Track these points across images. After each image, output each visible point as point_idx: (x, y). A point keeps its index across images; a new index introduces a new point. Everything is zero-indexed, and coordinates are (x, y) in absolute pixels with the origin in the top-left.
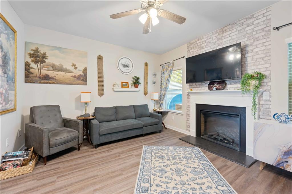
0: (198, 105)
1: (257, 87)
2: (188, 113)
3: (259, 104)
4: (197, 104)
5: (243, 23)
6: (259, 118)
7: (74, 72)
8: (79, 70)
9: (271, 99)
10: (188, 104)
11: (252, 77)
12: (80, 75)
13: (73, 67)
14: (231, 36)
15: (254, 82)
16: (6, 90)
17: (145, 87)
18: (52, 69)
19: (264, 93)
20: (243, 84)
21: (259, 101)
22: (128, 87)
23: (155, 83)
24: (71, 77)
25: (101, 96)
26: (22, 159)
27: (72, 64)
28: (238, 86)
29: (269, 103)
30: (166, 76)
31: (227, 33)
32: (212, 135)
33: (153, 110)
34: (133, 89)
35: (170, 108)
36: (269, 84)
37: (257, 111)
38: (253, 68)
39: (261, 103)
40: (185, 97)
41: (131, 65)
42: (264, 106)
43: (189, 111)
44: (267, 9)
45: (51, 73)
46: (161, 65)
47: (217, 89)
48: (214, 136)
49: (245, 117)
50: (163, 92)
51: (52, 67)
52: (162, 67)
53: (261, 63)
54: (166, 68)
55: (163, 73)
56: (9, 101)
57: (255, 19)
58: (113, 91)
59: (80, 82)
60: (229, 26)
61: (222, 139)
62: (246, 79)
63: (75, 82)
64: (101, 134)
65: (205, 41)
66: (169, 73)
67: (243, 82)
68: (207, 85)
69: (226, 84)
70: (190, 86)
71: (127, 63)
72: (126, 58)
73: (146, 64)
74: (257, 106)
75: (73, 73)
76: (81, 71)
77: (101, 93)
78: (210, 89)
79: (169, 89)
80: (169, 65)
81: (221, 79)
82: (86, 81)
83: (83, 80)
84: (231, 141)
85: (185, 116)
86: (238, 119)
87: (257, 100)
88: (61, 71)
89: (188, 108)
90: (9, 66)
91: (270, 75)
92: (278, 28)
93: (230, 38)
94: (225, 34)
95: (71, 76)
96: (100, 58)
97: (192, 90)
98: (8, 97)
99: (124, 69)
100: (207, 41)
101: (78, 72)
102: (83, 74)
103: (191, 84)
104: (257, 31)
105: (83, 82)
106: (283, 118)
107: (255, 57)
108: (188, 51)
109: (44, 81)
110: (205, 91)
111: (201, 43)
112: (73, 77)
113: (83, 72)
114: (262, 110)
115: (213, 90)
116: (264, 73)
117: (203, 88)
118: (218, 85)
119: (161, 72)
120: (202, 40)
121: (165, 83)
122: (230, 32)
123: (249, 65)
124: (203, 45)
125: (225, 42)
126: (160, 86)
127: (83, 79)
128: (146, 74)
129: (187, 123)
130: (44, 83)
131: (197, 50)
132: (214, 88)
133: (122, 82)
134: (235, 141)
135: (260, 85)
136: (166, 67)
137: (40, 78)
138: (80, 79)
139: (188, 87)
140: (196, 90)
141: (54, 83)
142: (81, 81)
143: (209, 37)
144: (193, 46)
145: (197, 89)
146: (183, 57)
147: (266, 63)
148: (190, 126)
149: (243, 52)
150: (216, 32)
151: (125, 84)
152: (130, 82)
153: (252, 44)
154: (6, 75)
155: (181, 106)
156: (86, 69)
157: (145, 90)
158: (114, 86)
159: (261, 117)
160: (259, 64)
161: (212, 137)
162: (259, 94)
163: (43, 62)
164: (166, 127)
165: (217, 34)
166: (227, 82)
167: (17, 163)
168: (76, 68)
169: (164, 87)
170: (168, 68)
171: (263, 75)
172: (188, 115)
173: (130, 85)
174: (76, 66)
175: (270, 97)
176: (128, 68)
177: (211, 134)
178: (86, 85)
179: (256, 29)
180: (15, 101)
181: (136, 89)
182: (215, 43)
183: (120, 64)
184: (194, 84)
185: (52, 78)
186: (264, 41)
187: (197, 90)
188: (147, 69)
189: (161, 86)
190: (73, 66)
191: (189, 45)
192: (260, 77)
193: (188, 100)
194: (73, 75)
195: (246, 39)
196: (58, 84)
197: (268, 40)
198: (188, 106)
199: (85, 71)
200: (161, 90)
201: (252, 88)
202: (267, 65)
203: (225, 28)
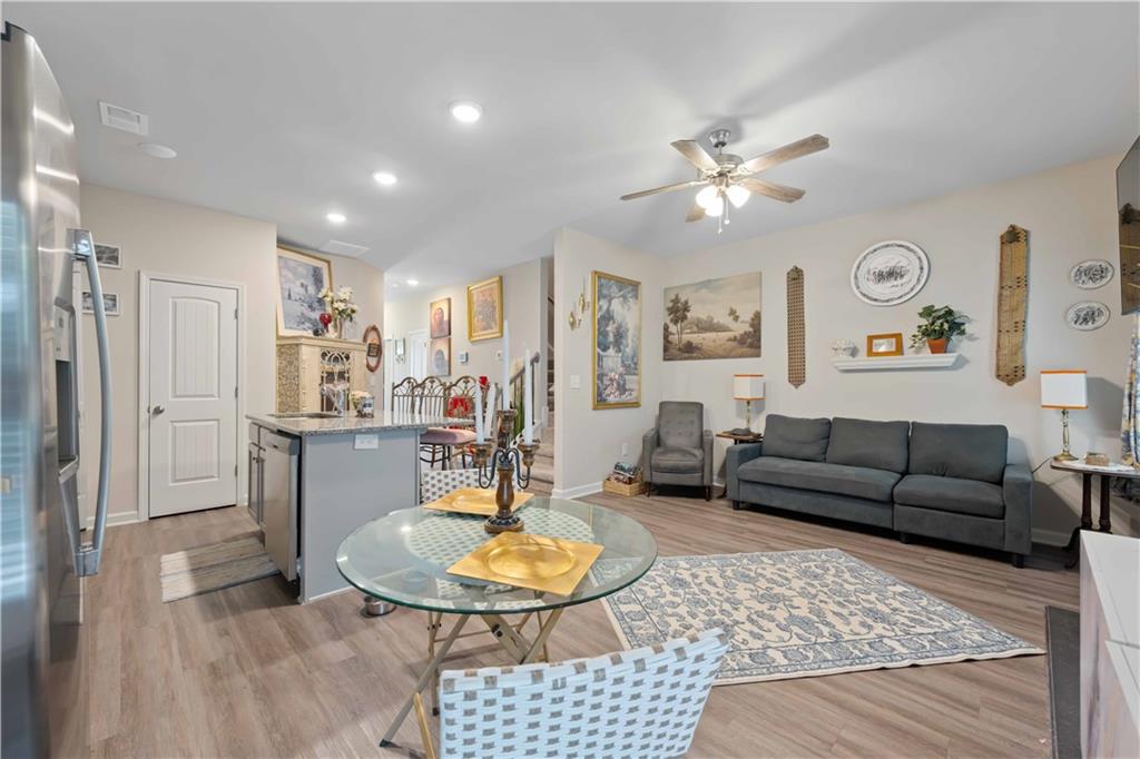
7: (732, 328)
8: (743, 322)
12: (745, 333)
13: (731, 316)
16: (621, 375)
17: (999, 346)
18: (695, 329)
22: (898, 353)
23: (1088, 318)
25: (797, 386)
26: (628, 475)
27: (728, 312)
34: (927, 357)
41: (914, 267)
45: (696, 338)
51: (697, 326)
56: (625, 390)
59: (745, 350)
63: (734, 353)
71: (892, 264)
73: (1013, 237)
75: (730, 330)
76: (747, 322)
77: (797, 377)
82: (759, 347)
83: (751, 346)
88: (711, 331)
90: (627, 340)
95: (725, 339)
96: (796, 277)
98: (624, 384)
99: (885, 290)
101: (741, 328)
102: (751, 330)
105: (751, 351)
109: (686, 355)
112: (729, 340)
113: (752, 326)
127: (751, 343)
128: (1014, 283)
130: (686, 359)
133: (872, 337)
137: (680, 349)
138: (745, 343)
141: (699, 358)
142: (748, 347)
151: (883, 341)
152: (909, 334)
154: (620, 355)
156: (757, 316)
157: (998, 360)
163: (684, 318)
167: (621, 477)
168: (737, 318)
173: (908, 346)
174: (737, 314)
176: (899, 282)
178: (758, 355)
180: (639, 390)
181: (941, 359)
183: (861, 275)
185: (697, 348)
188: (1023, 259)
190: (730, 314)
194: (731, 334)
196: (704, 358)
199: (756, 321)
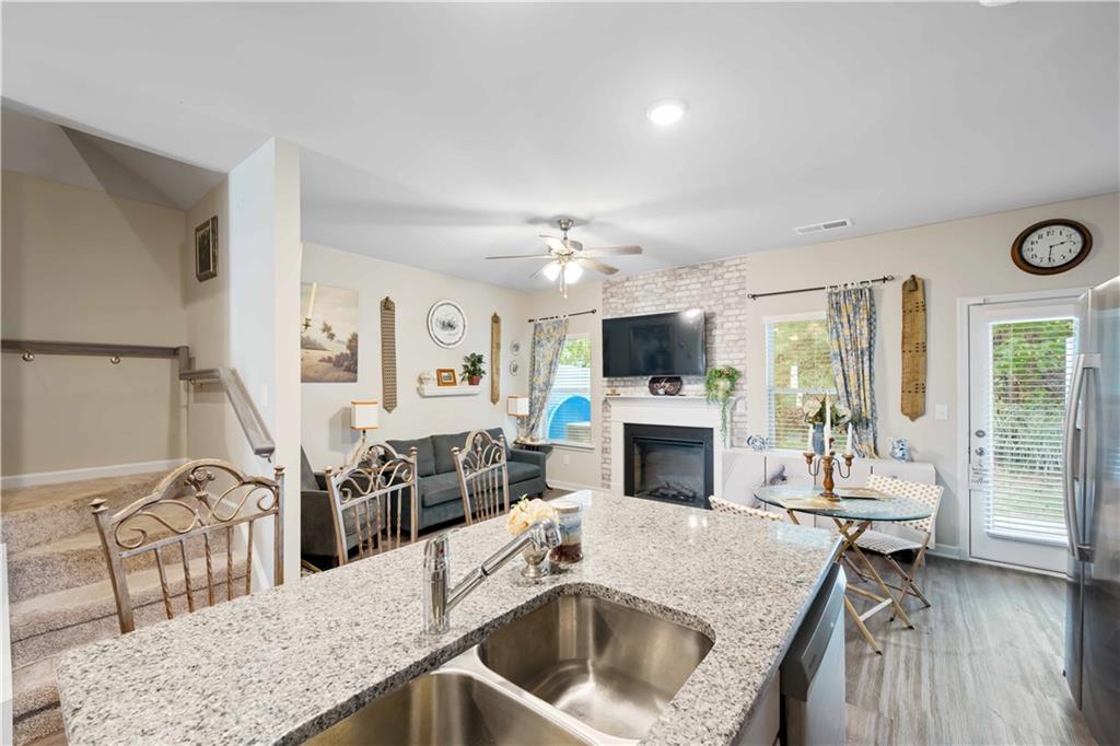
0: (627, 426)
1: (728, 393)
2: (607, 445)
3: (732, 421)
4: (625, 425)
5: (708, 271)
6: (732, 446)
7: (327, 347)
8: (339, 342)
9: (747, 413)
10: (605, 424)
11: (720, 374)
12: (342, 354)
13: (326, 333)
14: (690, 290)
15: (723, 384)
17: (493, 382)
19: (739, 403)
20: (709, 385)
21: (732, 416)
22: (454, 383)
23: (515, 370)
24: (321, 361)
25: (389, 411)
27: (322, 327)
28: (701, 387)
29: (744, 419)
30: (546, 351)
31: (682, 282)
32: (657, 490)
33: (515, 443)
34: (465, 387)
35: (552, 435)
36: (744, 387)
37: (729, 434)
38: (723, 356)
39: (735, 419)
40: (596, 409)
41: (461, 325)
42: (739, 425)
43: (607, 440)
44: (741, 258)
46: (530, 321)
47: (666, 393)
48: (661, 491)
49: (712, 446)
50: (537, 393)
52: (536, 327)
53: (735, 349)
54: (545, 332)
55: (535, 343)
57: (725, 270)
58: (417, 396)
59: (341, 373)
60: (686, 270)
61: (676, 493)
62: (711, 376)
63: (328, 376)
64: (428, 504)
65: (642, 286)
66: (557, 346)
67: (708, 383)
68: (647, 383)
69: (682, 384)
70: (608, 381)
71: (450, 318)
72: (449, 304)
73: (496, 319)
74: (728, 425)
75: (324, 350)
76: (343, 343)
77: (389, 403)
78: (654, 392)
79: (554, 387)
80: (556, 325)
81: (673, 373)
82: (356, 372)
83: (348, 370)
84: (691, 494)
85: (598, 452)
86: (702, 451)
87: (728, 414)
89: (605, 435)
91: (745, 371)
92: (754, 296)
93: (687, 293)
94: (679, 283)
95: (320, 358)
96: (387, 306)
97: (614, 393)
99: (443, 335)
100: (646, 287)
101: (337, 348)
102: (348, 352)
103: (613, 379)
104: (728, 292)
105: (346, 375)
106: (758, 444)
107: (726, 338)
108: (604, 299)
110: (643, 396)
111: (634, 289)
112: (323, 360)
113: (349, 347)
114: (736, 431)
115: (657, 394)
116: (737, 368)
117: (638, 389)
118: (668, 385)
119: (531, 337)
120: (636, 283)
121: (544, 371)
122: (688, 281)
123: (718, 350)
124: (637, 294)
125: (680, 298)
126: (528, 379)
127: (348, 365)
128: (496, 346)
129: (603, 468)
131: (624, 301)
132: (661, 391)
133: (440, 371)
134: (698, 495)
135: (733, 388)
136: (545, 329)
138: (341, 366)
139: (605, 384)
140: (623, 392)
142: (345, 370)
143: (650, 281)
144: (614, 290)
145: (625, 389)
146: (593, 312)
147: (740, 352)
148: (609, 475)
149: (709, 326)
150: (664, 274)
151: (446, 374)
152: (459, 371)
153: (722, 315)
155: (589, 429)
156: (354, 339)
157: (492, 390)
158: (421, 380)
159: (735, 443)
160: (732, 352)
161: (658, 494)
162: (732, 404)
164: (550, 486)
165: (665, 279)
166: (684, 379)
168: (332, 336)
169: (540, 380)
170: (551, 331)
171: (736, 372)
172: (605, 450)
173: (459, 379)
174: (332, 332)
175: (746, 408)
176: (452, 332)
177: (655, 487)
178: (355, 380)
179: (727, 288)
181: (473, 389)
182: (661, 295)
183: (434, 321)
184: (619, 379)
186: (737, 312)
187: (625, 392)
188: (499, 332)
189: (532, 376)
190: (324, 331)
191: (607, 286)
192: (732, 375)
193: (606, 414)
194: (325, 354)
195: (712, 302)
197: (744, 311)
198: (606, 430)
199: (353, 343)
200: (532, 389)
201: (721, 395)
202: (742, 355)
203: (681, 271)
